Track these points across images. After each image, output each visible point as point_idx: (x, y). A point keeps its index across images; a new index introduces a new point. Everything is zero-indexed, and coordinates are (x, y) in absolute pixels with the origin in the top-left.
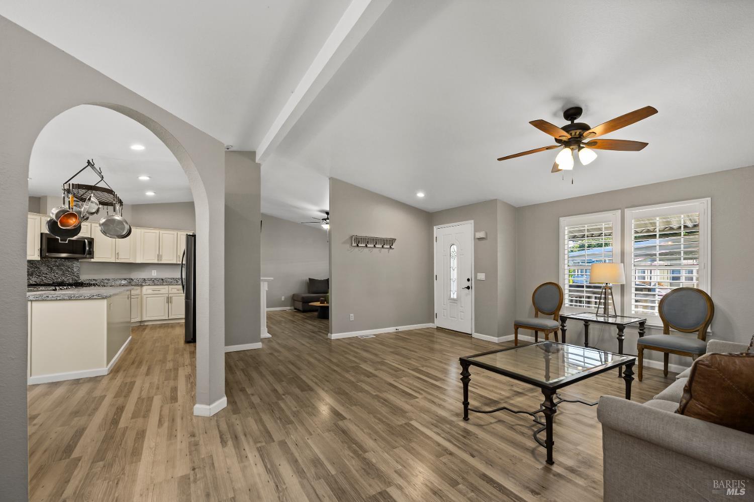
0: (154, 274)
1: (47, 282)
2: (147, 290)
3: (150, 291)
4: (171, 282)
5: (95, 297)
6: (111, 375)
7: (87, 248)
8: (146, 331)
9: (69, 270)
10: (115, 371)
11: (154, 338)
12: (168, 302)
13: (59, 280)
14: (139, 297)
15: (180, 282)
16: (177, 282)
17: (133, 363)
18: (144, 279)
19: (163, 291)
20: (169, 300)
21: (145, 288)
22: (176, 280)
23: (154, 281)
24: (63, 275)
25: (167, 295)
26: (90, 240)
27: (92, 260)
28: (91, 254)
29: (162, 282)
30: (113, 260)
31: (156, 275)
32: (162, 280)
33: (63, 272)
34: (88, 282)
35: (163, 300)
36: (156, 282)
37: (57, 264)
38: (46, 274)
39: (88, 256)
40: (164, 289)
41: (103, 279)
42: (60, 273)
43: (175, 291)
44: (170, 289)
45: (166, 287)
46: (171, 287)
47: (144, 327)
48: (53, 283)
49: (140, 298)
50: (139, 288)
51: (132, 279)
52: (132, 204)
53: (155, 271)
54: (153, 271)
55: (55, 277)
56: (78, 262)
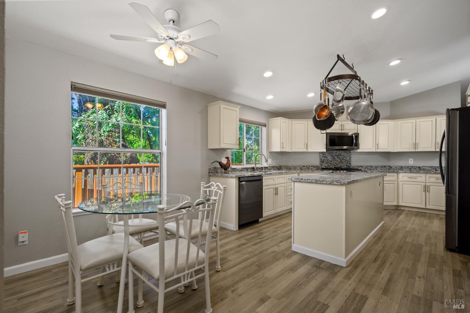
0: (411, 162)
1: (331, 167)
2: (403, 176)
3: (406, 179)
4: (430, 170)
5: (335, 183)
6: (349, 269)
7: (354, 141)
8: (402, 217)
9: (345, 158)
10: (355, 264)
11: (407, 229)
12: (425, 191)
13: (338, 166)
14: (396, 183)
15: (439, 171)
16: (436, 170)
17: (375, 260)
18: (401, 166)
19: (419, 179)
20: (426, 189)
21: (401, 175)
22: (435, 168)
23: (410, 168)
24: (341, 162)
25: (424, 184)
26: (356, 135)
27: (359, 151)
28: (357, 145)
29: (419, 170)
30: (374, 150)
31: (412, 163)
32: (419, 168)
33: (341, 160)
34: (357, 168)
35: (420, 188)
36: (413, 169)
37: (337, 154)
38: (331, 161)
39: (355, 147)
40: (422, 178)
41: (367, 166)
42: (339, 160)
43: (433, 180)
44: (427, 178)
45: (424, 175)
46: (428, 175)
47: (400, 212)
48: (335, 168)
49: (396, 185)
50: (396, 174)
51: (390, 167)
52: (390, 101)
53: (412, 159)
54: (410, 159)
55: (336, 163)
56: (350, 152)
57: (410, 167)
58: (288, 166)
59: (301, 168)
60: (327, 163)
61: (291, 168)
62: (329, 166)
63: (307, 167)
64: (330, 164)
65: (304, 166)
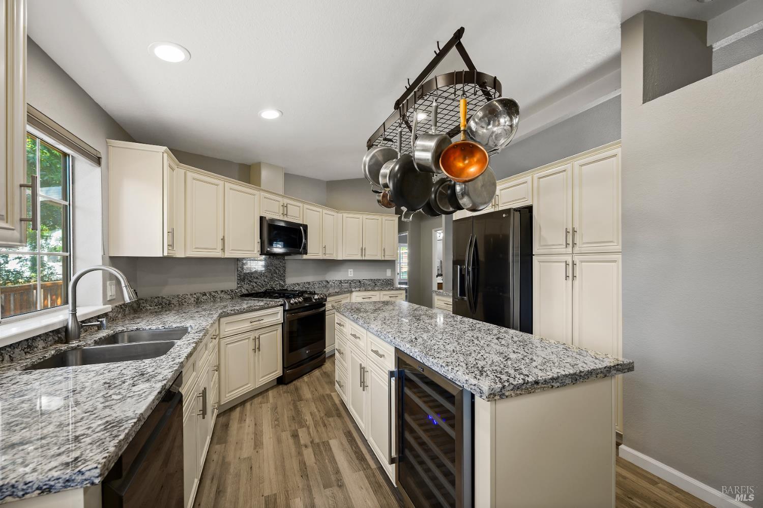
2: (356, 297)
7: (304, 240)
9: (277, 271)
18: (340, 281)
19: (374, 299)
21: (354, 295)
24: (272, 278)
26: (304, 228)
27: (305, 257)
28: (305, 248)
30: (319, 257)
31: (352, 275)
33: (272, 274)
38: (257, 278)
39: (303, 251)
40: (376, 296)
45: (378, 292)
46: (382, 292)
51: (327, 282)
52: (328, 180)
53: (352, 270)
54: (350, 270)
55: (265, 281)
56: (284, 260)
57: (350, 281)
58: (163, 298)
59: (198, 299)
60: (250, 281)
61: (170, 301)
62: (254, 288)
63: (210, 294)
64: (254, 284)
65: (205, 294)
